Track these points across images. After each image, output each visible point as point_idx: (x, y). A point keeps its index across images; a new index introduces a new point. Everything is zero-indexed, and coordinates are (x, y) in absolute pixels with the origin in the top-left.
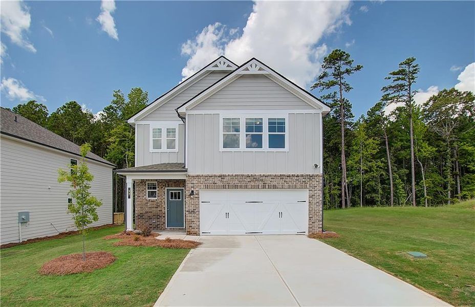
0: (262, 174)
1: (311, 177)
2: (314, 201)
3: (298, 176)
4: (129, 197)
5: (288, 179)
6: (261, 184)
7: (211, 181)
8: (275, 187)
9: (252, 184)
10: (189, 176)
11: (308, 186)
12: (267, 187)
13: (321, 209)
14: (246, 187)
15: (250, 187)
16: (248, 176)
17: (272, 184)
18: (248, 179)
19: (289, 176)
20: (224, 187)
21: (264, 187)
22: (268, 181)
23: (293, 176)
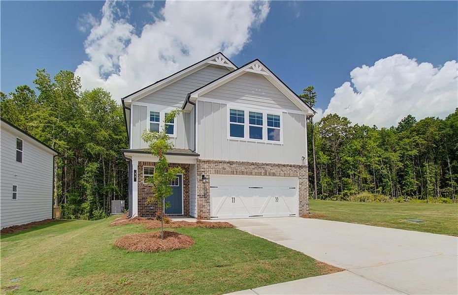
0: (264, 162)
1: (300, 167)
2: (303, 188)
3: (291, 166)
4: (135, 180)
5: (284, 168)
6: (263, 171)
7: (221, 166)
8: (274, 175)
9: (256, 171)
10: (200, 161)
11: (298, 175)
12: (268, 174)
13: (308, 195)
14: (251, 174)
15: (254, 173)
16: (253, 164)
17: (272, 171)
18: (253, 167)
19: (284, 166)
20: (233, 173)
21: (265, 174)
22: (268, 168)
23: (288, 165)
